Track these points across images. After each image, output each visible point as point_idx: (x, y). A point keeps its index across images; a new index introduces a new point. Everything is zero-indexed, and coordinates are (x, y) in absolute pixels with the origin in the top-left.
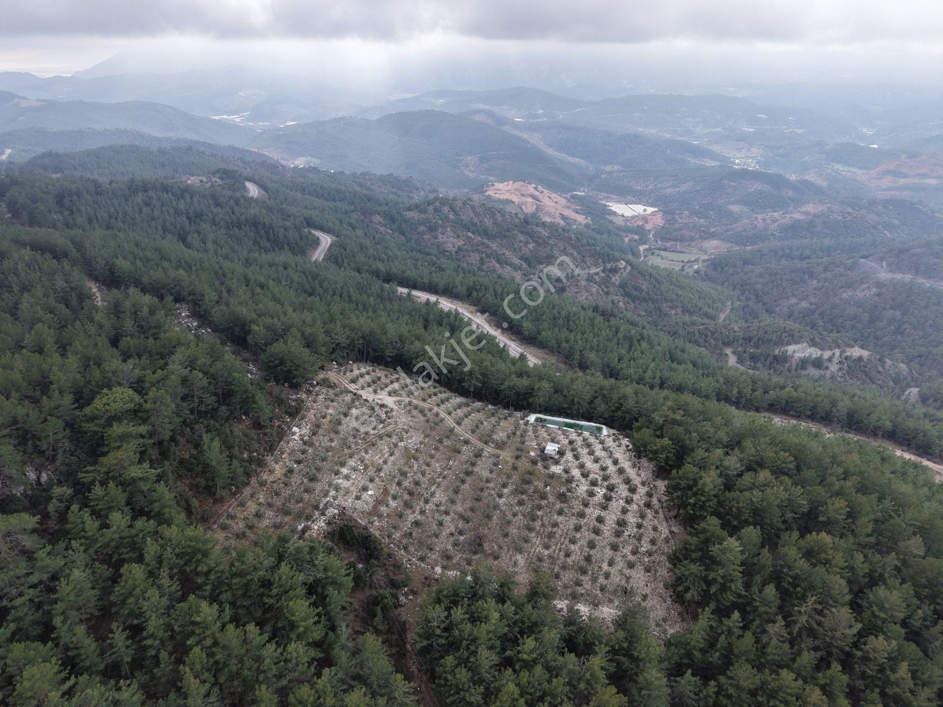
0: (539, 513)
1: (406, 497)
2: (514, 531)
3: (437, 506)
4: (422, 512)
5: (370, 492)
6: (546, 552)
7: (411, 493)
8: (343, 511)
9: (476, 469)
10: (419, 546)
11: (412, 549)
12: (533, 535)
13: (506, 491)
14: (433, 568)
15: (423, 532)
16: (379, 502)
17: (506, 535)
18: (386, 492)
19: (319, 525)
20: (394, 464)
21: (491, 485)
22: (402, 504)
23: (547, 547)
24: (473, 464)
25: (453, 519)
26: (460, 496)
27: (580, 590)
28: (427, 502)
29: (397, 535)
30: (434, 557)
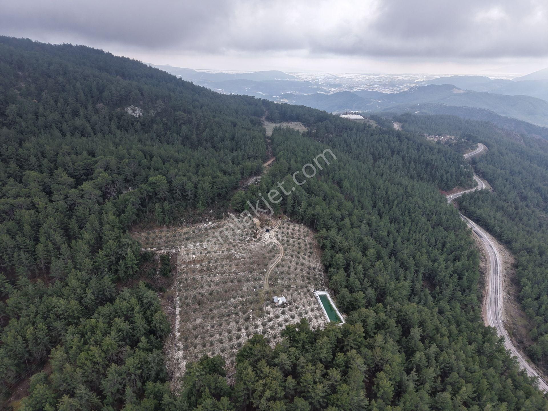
0: (234, 316)
1: (205, 268)
2: (216, 312)
3: (211, 281)
4: (202, 278)
5: (194, 256)
6: (209, 328)
7: (208, 269)
8: (177, 254)
9: (246, 283)
10: (185, 287)
11: (182, 285)
12: (218, 319)
13: (240, 299)
14: (178, 296)
15: (194, 284)
16: (193, 262)
17: (211, 310)
18: (201, 261)
19: (164, 251)
20: (219, 255)
21: (239, 292)
22: (200, 269)
23: (212, 327)
24: (247, 280)
25: (208, 290)
26: (223, 285)
27: (192, 349)
28: (209, 276)
29: (184, 276)
30: (184, 294)
